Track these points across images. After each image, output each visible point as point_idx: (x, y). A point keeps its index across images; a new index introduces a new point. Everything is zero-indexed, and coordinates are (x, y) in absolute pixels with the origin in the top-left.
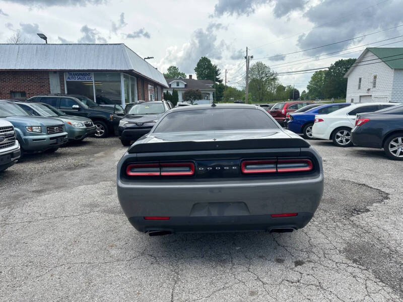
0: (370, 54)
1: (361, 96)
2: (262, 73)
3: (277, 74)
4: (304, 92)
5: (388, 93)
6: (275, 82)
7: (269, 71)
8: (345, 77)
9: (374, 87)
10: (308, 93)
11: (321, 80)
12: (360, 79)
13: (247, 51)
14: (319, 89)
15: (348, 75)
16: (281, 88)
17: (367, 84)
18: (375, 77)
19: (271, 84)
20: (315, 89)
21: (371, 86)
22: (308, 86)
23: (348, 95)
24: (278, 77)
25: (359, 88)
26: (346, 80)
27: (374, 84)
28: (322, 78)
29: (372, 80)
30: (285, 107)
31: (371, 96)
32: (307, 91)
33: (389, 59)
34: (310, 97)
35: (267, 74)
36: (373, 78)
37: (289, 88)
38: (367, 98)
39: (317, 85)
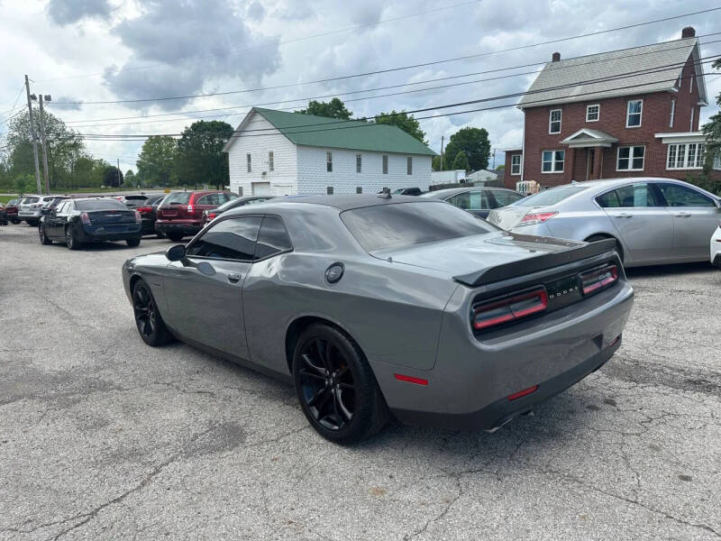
0: (259, 118)
1: (253, 184)
2: (48, 131)
3: (81, 137)
4: (130, 172)
5: (293, 180)
6: (77, 152)
7: (64, 130)
8: (224, 150)
9: (272, 169)
10: (138, 174)
11: (161, 153)
12: (249, 156)
13: (27, 83)
14: (160, 170)
15: (228, 149)
16: (85, 164)
17: (260, 164)
18: (271, 154)
19: (70, 155)
20: (151, 168)
21: (266, 168)
22: (138, 162)
23: (232, 181)
24: (84, 142)
25: (249, 170)
26: (226, 156)
27: (272, 164)
28: (161, 148)
29: (267, 159)
30: (191, 200)
31: (269, 183)
32: (136, 171)
33: (290, 130)
34: (145, 183)
35: (58, 135)
36: (267, 155)
37: (100, 164)
38: (264, 186)
39: (155, 162)
